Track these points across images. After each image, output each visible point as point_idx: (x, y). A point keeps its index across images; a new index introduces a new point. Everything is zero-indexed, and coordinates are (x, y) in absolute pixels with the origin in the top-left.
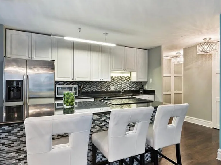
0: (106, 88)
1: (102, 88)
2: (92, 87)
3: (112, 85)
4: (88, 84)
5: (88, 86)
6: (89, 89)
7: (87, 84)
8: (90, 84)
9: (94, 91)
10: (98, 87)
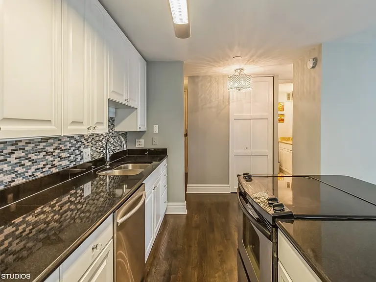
0: (71, 158)
1: (61, 158)
2: (30, 159)
3: (85, 143)
4: (12, 153)
5: (12, 159)
6: (19, 175)
7: (10, 149)
8: (22, 149)
9: (39, 175)
10: (50, 158)
